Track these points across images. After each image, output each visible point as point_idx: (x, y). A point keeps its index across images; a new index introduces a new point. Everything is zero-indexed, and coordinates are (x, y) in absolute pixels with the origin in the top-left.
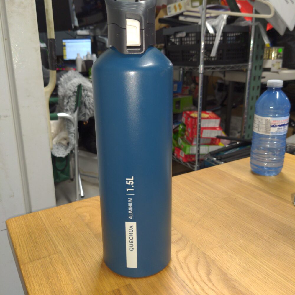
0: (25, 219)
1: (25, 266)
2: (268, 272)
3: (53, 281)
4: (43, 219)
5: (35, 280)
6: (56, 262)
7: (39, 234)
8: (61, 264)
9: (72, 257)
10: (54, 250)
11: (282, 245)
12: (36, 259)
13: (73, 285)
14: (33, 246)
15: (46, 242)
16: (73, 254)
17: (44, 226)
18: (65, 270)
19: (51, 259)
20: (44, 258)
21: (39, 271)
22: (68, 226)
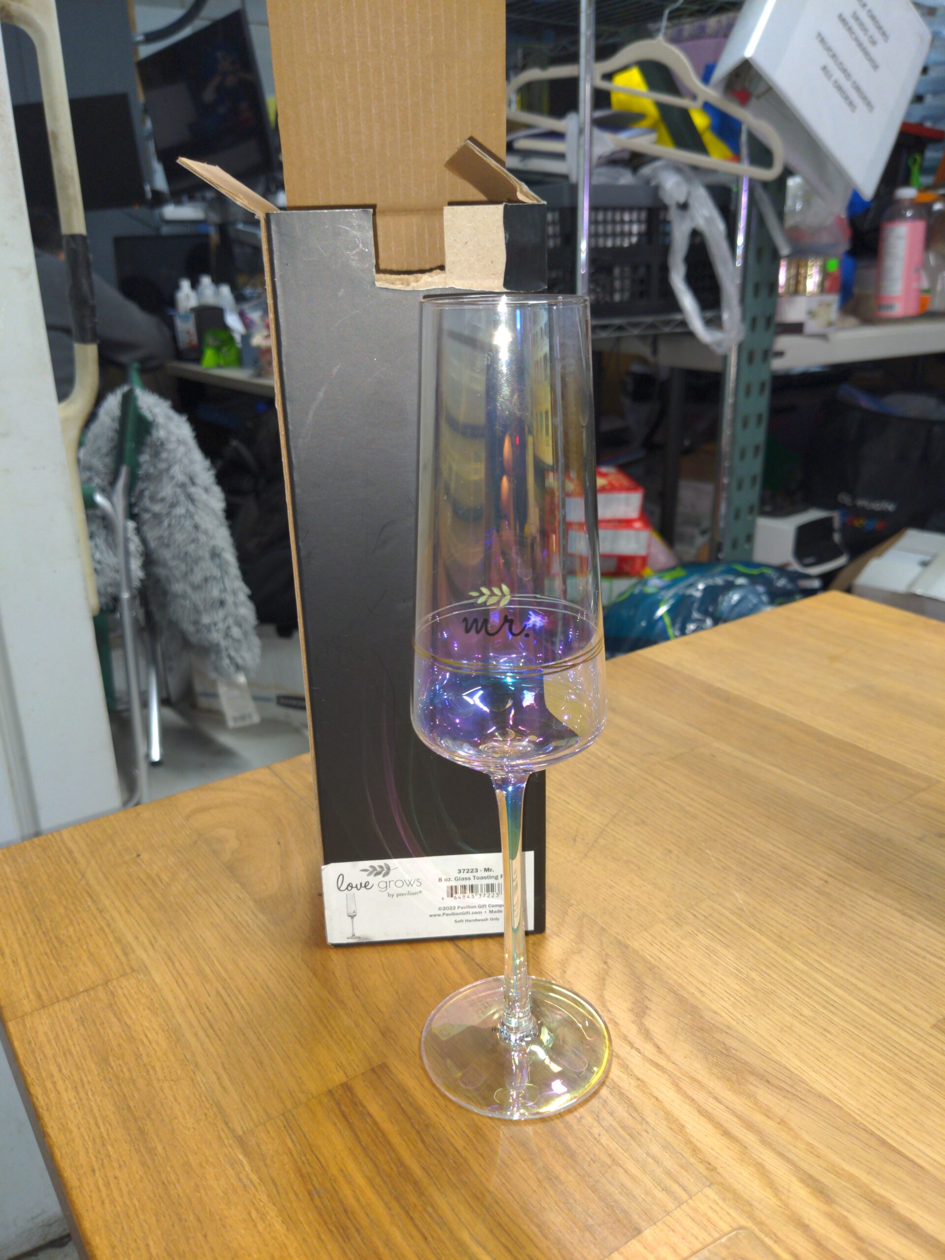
0: (15, 860)
1: (24, 1022)
2: (830, 995)
3: (122, 1072)
4: (78, 856)
5: (60, 1070)
6: (129, 1003)
7: (66, 908)
8: (149, 1009)
9: (184, 981)
10: (121, 963)
11: (866, 904)
12: (60, 997)
13: (192, 1080)
14: (48, 951)
15: (91, 935)
16: (187, 974)
17: (83, 882)
18: (163, 1030)
19: (112, 993)
20: (86, 991)
21: (71, 1037)
22: (165, 878)
